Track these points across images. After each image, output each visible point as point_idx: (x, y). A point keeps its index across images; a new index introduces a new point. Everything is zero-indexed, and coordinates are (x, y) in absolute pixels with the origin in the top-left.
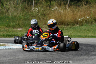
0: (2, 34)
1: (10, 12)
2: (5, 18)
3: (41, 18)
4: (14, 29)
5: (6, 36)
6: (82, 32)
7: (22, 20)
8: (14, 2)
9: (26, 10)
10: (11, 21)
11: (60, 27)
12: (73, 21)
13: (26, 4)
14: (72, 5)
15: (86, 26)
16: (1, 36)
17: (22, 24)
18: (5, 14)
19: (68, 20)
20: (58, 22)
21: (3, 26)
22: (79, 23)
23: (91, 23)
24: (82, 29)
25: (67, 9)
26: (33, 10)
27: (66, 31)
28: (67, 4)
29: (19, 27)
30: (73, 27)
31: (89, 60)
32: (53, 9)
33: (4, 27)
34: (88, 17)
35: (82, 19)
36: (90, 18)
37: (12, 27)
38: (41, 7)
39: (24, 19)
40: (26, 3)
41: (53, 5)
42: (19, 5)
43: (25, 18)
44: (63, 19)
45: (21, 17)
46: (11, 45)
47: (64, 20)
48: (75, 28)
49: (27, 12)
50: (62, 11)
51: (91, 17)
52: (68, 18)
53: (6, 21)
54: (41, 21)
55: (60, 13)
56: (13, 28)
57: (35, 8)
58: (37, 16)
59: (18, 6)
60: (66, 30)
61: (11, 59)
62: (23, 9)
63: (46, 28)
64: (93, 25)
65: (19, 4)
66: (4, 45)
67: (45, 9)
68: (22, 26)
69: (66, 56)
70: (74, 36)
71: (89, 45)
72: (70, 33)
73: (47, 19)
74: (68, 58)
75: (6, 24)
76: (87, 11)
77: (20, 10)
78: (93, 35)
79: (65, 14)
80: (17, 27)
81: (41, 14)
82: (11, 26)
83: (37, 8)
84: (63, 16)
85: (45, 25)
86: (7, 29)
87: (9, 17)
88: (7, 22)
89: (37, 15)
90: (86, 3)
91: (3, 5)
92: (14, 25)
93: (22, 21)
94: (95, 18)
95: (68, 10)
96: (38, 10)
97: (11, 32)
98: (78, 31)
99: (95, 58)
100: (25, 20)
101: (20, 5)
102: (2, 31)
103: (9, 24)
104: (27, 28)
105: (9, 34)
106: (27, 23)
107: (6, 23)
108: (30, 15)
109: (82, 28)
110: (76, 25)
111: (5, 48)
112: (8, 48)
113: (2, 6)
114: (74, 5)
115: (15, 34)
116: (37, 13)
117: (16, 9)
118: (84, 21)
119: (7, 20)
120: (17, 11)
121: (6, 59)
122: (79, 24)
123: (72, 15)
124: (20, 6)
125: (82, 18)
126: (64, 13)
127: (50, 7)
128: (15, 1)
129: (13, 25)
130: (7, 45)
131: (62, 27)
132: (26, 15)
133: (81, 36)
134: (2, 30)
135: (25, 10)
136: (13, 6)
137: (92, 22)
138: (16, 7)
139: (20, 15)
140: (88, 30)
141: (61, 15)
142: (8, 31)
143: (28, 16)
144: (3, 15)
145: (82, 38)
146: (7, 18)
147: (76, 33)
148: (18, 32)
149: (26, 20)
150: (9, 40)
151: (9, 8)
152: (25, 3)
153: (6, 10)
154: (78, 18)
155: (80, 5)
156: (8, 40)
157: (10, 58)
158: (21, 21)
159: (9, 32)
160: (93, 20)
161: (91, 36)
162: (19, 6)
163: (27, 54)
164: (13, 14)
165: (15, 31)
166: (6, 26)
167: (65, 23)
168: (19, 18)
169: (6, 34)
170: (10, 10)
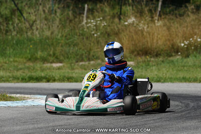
0: (21, 75)
1: (37, 29)
2: (25, 41)
3: (101, 41)
5: (27, 79)
6: (187, 71)
7: (62, 46)
8: (45, 9)
9: (69, 24)
10: (38, 47)
11: (141, 60)
12: (169, 47)
13: (70, 13)
14: (167, 14)
15: (196, 57)
16: (18, 79)
17: (62, 55)
18: (27, 32)
19: (158, 45)
20: (138, 50)
21: (22, 58)
22: (181, 51)
24: (187, 64)
25: (156, 21)
26: (85, 25)
27: (154, 68)
28: (155, 12)
29: (55, 61)
30: (170, 60)
32: (126, 23)
33: (25, 61)
34: (199, 40)
35: (186, 43)
37: (42, 61)
38: (101, 18)
39: (66, 44)
40: (69, 11)
41: (126, 15)
42: (56, 15)
43: (67, 42)
44: (148, 43)
45: (59, 40)
46: (39, 98)
47: (149, 45)
48: (173, 61)
49: (72, 29)
50: (145, 28)
52: (157, 41)
53: (29, 48)
54: (101, 47)
56: (44, 63)
57: (89, 21)
58: (94, 37)
59: (53, 15)
60: (155, 65)
61: (38, 128)
62: (63, 23)
65: (56, 12)
66: (24, 99)
67: (111, 22)
68: (62, 58)
69: (154, 120)
70: (171, 78)
72: (163, 73)
74: (157, 124)
75: (29, 53)
76: (197, 27)
77: (58, 24)
79: (151, 34)
80: (51, 61)
81: (102, 33)
82: (38, 59)
83: (92, 21)
84: (148, 36)
86: (31, 64)
87: (34, 40)
88: (30, 50)
89: (94, 34)
90: (195, 11)
91: (22, 14)
92: (45, 56)
93: (62, 48)
95: (159, 24)
96: (96, 25)
97: (39, 71)
98: (179, 68)
100: (68, 46)
101: (58, 14)
102: (21, 69)
103: (35, 54)
104: (72, 63)
105: (34, 74)
106: (72, 52)
107: (28, 51)
108: (78, 34)
109: (188, 63)
110: (175, 56)
111: (26, 105)
112: (33, 104)
113: (20, 17)
114: (170, 13)
115: (47, 75)
116: (92, 31)
118: (193, 48)
119: (31, 46)
120: (51, 26)
121: (27, 127)
122: (181, 53)
123: (167, 35)
124: (58, 17)
125: (188, 42)
127: (120, 19)
128: (48, 7)
129: (43, 57)
130: (31, 98)
131: (146, 60)
132: (69, 35)
133: (185, 80)
134: (20, 66)
135: (68, 24)
136: (44, 16)
138: (49, 18)
139: (58, 36)
141: (143, 35)
142: (32, 68)
143: (74, 37)
144: (21, 35)
145: (188, 84)
147: (175, 72)
148: (53, 72)
149: (70, 46)
150: (35, 88)
151: (34, 22)
152: (67, 10)
153: (27, 25)
154: (178, 41)
155: (182, 13)
156: (32, 89)
157: (36, 126)
158: (60, 48)
159: (35, 70)
162: (56, 17)
164: (43, 33)
165: (48, 68)
166: (28, 59)
167: (152, 52)
168: (54, 40)
169: (28, 75)
170: (36, 24)
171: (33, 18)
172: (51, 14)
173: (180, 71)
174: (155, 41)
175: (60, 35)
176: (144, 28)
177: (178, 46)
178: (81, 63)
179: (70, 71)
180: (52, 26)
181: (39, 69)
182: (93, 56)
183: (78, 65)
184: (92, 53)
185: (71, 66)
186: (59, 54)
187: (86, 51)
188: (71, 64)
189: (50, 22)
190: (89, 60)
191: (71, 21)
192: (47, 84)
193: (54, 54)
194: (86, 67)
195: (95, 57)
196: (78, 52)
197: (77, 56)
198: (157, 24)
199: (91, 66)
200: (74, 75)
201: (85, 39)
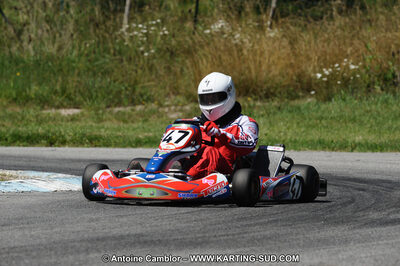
1: (30, 40)
2: (7, 63)
3: (158, 68)
4: (44, 112)
5: (9, 139)
6: (325, 127)
7: (79, 75)
9: (95, 31)
10: (32, 76)
12: (292, 79)
14: (288, 15)
15: (344, 100)
17: (80, 92)
18: (9, 47)
19: (270, 75)
22: (316, 88)
23: (364, 89)
24: (326, 114)
25: (268, 29)
26: (126, 33)
27: (262, 120)
28: (265, 10)
29: (65, 104)
30: (291, 106)
31: (358, 245)
32: (208, 31)
33: (5, 103)
34: (352, 67)
35: (327, 73)
36: (364, 71)
37: (38, 104)
38: (159, 21)
39: (89, 69)
40: (95, 4)
41: (209, 14)
42: (68, 12)
44: (250, 72)
45: (74, 62)
46: (34, 178)
47: (253, 75)
48: (299, 108)
49: (99, 43)
50: (245, 40)
51: (364, 67)
52: (269, 67)
53: (13, 77)
54: (156, 77)
55: (236, 45)
56: (43, 108)
57: (134, 25)
58: (144, 57)
59: (61, 14)
60: (262, 116)
61: (32, 236)
62: (82, 28)
63: (179, 108)
64: (375, 97)
65: (68, 6)
66: (3, 178)
67: (177, 28)
68: (78, 98)
70: (295, 141)
71: (355, 180)
72: (280, 132)
73: (182, 70)
75: (14, 88)
76: (348, 41)
77: (72, 32)
78: (372, 138)
79: (258, 52)
80: (57, 103)
81: (159, 50)
82: (32, 99)
83: (140, 26)
84: (251, 57)
85: (173, 97)
86: (18, 110)
87: (24, 62)
88: (15, 82)
89: (143, 52)
90: (344, 8)
92: (45, 94)
93: (79, 79)
94: (381, 68)
95: (272, 35)
96: (147, 35)
97: (33, 124)
98: (311, 123)
99: (380, 237)
100: (91, 73)
101: (72, 12)
103: (25, 91)
104: (99, 109)
105: (22, 129)
106: (100, 88)
107: (12, 84)
108: (112, 51)
109: (330, 112)
110: (303, 97)
111: (7, 189)
112: (21, 189)
114: (294, 11)
115: (49, 131)
116: (139, 46)
117: (54, 29)
118: (339, 82)
119: (18, 74)
120: (58, 35)
121: (10, 233)
122: (316, 92)
123: (288, 55)
124: (72, 17)
125: (330, 70)
126: (256, 47)
127: (196, 21)
129: (42, 95)
130: (17, 177)
131: (246, 105)
132: (94, 52)
133: (323, 145)
135: (91, 30)
136: (43, 15)
137: (368, 86)
138: (55, 19)
139: (71, 54)
140: (354, 120)
141: (242, 54)
142: (20, 117)
143: (104, 57)
145: (328, 153)
146: (17, 64)
147: (303, 129)
148: (61, 125)
149: (94, 74)
150: (25, 157)
151: (24, 25)
153: (11, 30)
154: (310, 69)
155: (319, 14)
156: (20, 158)
157: (27, 232)
158: (76, 79)
159: (25, 122)
160: (376, 79)
161: (367, 143)
162: (68, 16)
163: (97, 216)
164: (43, 49)
165: (50, 118)
166: (11, 99)
167: (259, 90)
168: (64, 63)
169: (11, 132)
170: (28, 30)
171: (22, 17)
172: (58, 11)
173: (313, 127)
174: (264, 67)
175: (75, 53)
176: (242, 42)
177: (311, 79)
178: (117, 109)
179: (94, 124)
180: (61, 36)
181: (32, 118)
182: (142, 96)
183: (111, 112)
184: (138, 90)
185: (97, 114)
186: (72, 91)
187: (126, 85)
188: (97, 110)
189: (55, 25)
190: (133, 103)
191: (97, 25)
192: (50, 148)
193: (64, 91)
194: (127, 116)
195: (145, 97)
196: (111, 87)
197: (109, 94)
198: (268, 35)
199: (137, 114)
200: (103, 132)
201: (125, 63)
